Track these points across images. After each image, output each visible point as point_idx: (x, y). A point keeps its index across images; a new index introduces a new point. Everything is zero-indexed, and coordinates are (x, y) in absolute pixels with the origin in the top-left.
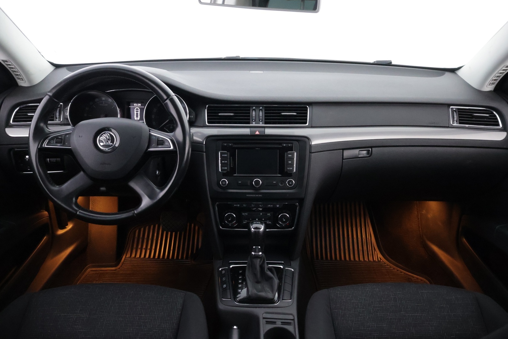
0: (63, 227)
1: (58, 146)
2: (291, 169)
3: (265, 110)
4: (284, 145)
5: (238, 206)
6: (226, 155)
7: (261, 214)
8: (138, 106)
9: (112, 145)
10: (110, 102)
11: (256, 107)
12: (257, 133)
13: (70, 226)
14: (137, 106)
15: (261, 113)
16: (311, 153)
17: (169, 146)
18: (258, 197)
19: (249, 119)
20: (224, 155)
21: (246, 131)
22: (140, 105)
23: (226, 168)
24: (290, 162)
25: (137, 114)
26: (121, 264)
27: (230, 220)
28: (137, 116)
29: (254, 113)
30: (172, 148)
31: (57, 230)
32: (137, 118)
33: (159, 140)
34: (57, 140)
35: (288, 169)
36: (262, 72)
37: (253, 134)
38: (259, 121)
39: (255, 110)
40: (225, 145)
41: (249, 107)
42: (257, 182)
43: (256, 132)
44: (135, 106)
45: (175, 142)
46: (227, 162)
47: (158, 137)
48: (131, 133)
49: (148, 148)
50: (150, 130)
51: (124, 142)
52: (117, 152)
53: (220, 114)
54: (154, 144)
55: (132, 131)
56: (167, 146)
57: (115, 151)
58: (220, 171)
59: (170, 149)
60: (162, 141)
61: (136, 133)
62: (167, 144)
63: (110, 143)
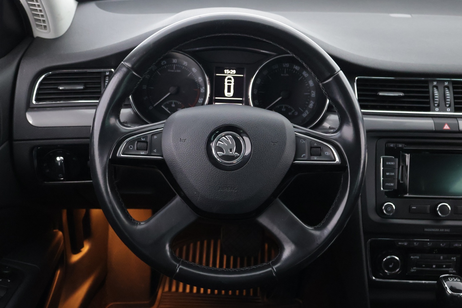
0: (77, 251)
1: (142, 155)
3: (454, 88)
5: (406, 244)
6: (392, 163)
7: (442, 257)
8: (231, 73)
9: (238, 156)
10: (185, 66)
11: (438, 81)
12: (446, 127)
13: (86, 248)
14: (229, 74)
15: (448, 93)
17: (332, 158)
18: (444, 232)
19: (428, 103)
20: (390, 163)
21: (427, 124)
22: (234, 72)
25: (229, 87)
26: (157, 303)
27: (391, 266)
28: (229, 91)
29: (436, 92)
30: (337, 160)
31: (70, 257)
32: (229, 94)
33: (312, 146)
34: (139, 144)
36: (408, 16)
37: (439, 129)
38: (446, 106)
39: (436, 87)
41: (427, 82)
42: (443, 208)
43: (444, 125)
44: (226, 74)
45: (342, 151)
46: (393, 174)
47: (311, 141)
48: (269, 136)
49: (295, 160)
50: (294, 127)
51: (259, 151)
52: (248, 167)
53: (381, 94)
54: (304, 153)
55: (270, 132)
56: (329, 156)
57: (244, 167)
58: (382, 189)
59: (335, 162)
60: (317, 149)
61: (277, 135)
62: (327, 153)
63: (235, 153)
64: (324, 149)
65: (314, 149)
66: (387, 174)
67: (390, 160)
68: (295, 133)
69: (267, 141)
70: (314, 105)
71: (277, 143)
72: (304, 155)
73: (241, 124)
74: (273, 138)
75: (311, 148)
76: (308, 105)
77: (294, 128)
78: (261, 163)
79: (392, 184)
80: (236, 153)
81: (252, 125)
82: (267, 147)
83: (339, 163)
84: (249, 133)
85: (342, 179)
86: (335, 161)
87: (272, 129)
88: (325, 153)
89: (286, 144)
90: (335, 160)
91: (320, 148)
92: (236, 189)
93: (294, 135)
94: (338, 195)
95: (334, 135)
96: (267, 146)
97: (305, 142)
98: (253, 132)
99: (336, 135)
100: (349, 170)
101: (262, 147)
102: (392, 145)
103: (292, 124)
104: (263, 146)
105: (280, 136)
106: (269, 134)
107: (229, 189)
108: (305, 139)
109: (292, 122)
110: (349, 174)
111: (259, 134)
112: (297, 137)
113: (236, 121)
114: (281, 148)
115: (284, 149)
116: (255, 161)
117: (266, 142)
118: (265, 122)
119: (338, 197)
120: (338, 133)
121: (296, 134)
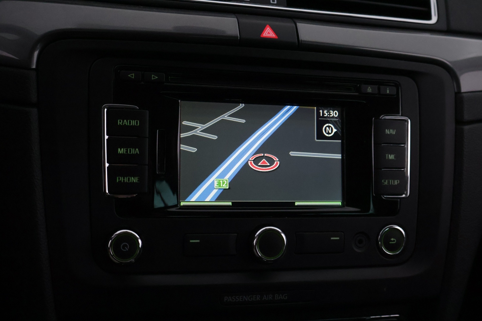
2: (396, 182)
4: (369, 90)
6: (133, 123)
12: (268, 33)
16: (459, 122)
18: (273, 301)
20: (125, 122)
23: (134, 180)
24: (391, 157)
35: (386, 183)
40: (132, 76)
43: (263, 29)
66: (121, 151)
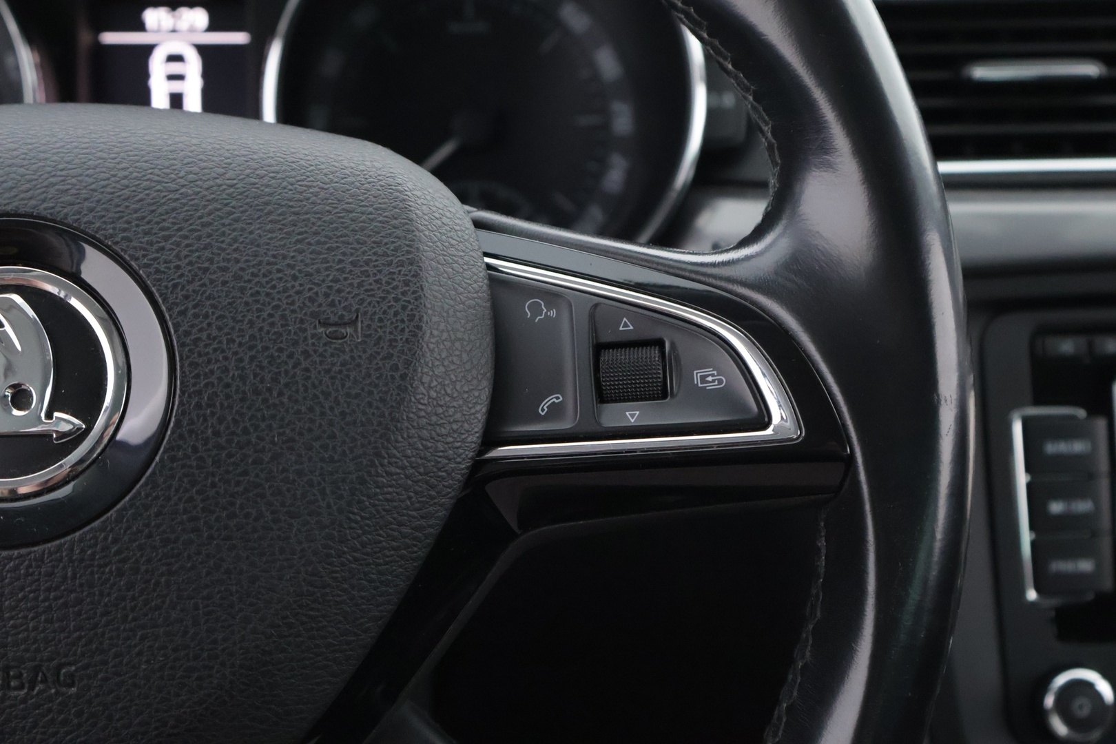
9: (77, 437)
17: (741, 406)
30: (780, 414)
33: (607, 337)
45: (809, 357)
46: (1083, 506)
47: (596, 305)
48: (295, 278)
49: (491, 438)
50: (479, 224)
51: (228, 386)
52: (146, 507)
53: (982, 72)
54: (557, 388)
55: (301, 252)
56: (725, 397)
57: (124, 509)
58: (1032, 595)
59: (769, 431)
60: (643, 353)
61: (357, 270)
62: (709, 378)
63: (49, 415)
64: (686, 348)
65: (621, 356)
66: (1056, 507)
67: (1066, 430)
68: (487, 260)
69: (283, 317)
70: (630, 175)
71: (353, 323)
72: (553, 399)
73: (86, 204)
74: (327, 295)
75: (599, 348)
76: (599, 176)
77: (483, 234)
78: (245, 473)
79: (1086, 566)
80: (56, 414)
81: (174, 210)
82: (284, 357)
83: (791, 439)
84: (147, 266)
85: (822, 543)
86: (765, 426)
87: (316, 233)
88: (697, 380)
89: (419, 328)
90: (763, 420)
91: (660, 343)
92: (71, 675)
93: (483, 273)
94: (805, 656)
95: (747, 258)
96: (280, 350)
97: (553, 313)
98: (178, 256)
99: (758, 255)
100: (863, 477)
101: (247, 359)
102: (1067, 346)
103: (467, 208)
104: (251, 348)
105: (371, 280)
106: (291, 267)
107: (20, 676)
108: (551, 295)
109: (464, 198)
110: (868, 507)
111: (224, 269)
112: (497, 281)
113: (52, 190)
114: (389, 356)
115: (408, 363)
116: (201, 459)
117: (277, 319)
118: (268, 186)
119: (805, 666)
120: (768, 239)
121: (489, 267)
